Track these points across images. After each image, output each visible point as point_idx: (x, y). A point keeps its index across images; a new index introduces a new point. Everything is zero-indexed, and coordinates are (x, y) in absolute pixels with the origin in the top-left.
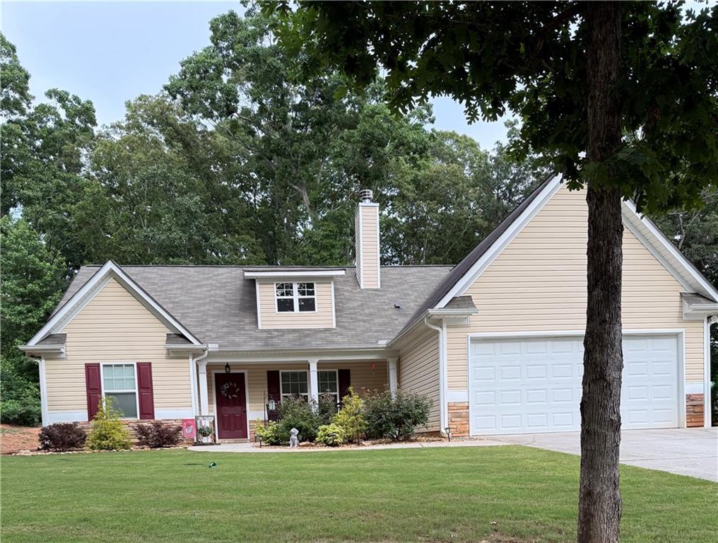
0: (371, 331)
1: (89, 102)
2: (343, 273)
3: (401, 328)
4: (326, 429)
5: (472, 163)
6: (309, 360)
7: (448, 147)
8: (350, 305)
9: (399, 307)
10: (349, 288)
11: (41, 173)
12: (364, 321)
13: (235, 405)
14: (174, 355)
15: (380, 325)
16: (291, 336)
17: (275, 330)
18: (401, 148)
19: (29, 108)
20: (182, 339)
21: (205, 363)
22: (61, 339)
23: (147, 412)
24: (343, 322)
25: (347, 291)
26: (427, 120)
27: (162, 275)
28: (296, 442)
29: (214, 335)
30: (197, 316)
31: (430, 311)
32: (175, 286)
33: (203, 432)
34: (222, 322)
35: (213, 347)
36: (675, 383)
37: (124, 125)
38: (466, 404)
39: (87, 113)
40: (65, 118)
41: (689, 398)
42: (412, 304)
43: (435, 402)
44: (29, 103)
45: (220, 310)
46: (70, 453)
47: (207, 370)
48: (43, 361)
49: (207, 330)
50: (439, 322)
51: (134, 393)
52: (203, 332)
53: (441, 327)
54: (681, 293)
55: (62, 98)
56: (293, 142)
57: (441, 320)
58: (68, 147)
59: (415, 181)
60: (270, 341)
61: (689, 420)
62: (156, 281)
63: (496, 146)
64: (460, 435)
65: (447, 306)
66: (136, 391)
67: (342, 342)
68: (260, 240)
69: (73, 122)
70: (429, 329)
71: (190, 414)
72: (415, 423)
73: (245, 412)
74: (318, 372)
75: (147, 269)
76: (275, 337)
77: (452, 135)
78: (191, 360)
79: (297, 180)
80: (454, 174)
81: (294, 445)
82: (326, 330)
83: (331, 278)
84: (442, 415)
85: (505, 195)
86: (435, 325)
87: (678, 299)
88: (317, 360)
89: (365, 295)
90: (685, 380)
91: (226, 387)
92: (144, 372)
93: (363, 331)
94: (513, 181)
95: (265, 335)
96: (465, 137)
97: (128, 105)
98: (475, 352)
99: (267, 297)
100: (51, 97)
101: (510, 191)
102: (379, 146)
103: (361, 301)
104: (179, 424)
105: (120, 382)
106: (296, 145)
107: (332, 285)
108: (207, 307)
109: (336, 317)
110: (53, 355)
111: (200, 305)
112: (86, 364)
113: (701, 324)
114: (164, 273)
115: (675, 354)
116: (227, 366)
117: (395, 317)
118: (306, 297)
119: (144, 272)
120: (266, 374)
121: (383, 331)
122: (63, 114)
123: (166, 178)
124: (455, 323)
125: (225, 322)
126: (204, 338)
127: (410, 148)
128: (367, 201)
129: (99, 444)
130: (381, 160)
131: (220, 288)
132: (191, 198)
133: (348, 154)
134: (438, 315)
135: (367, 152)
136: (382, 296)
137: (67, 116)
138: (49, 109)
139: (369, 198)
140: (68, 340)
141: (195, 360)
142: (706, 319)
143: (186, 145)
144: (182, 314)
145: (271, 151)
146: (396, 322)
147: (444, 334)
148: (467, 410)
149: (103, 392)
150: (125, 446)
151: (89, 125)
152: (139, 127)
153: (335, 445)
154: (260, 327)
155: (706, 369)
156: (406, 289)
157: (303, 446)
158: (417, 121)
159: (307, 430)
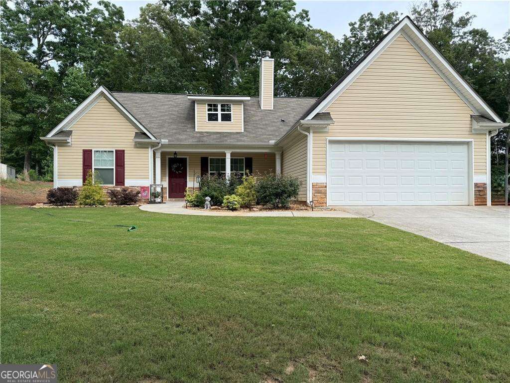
0: (265, 134)
1: (121, 8)
2: (249, 98)
3: (285, 133)
4: (229, 198)
5: (330, 46)
6: (226, 151)
7: (317, 38)
8: (254, 119)
9: (284, 121)
10: (254, 109)
11: (92, 44)
12: (262, 128)
13: (180, 177)
14: (139, 146)
15: (271, 131)
16: (215, 137)
17: (206, 132)
18: (291, 35)
19: (88, 10)
20: (145, 136)
21: (160, 151)
22: (69, 133)
23: (120, 181)
24: (249, 129)
25: (253, 111)
26: (305, 19)
27: (142, 98)
28: (209, 205)
29: (167, 134)
30: (159, 123)
31: (302, 121)
32: (149, 105)
33: (155, 195)
34: (173, 127)
35: (164, 141)
36: (466, 175)
37: (139, 20)
38: (325, 185)
39: (119, 13)
40: (108, 16)
41: (476, 185)
42: (292, 120)
43: (304, 183)
44: (88, 7)
45: (173, 119)
46: (65, 207)
47: (161, 155)
48: (57, 147)
49: (163, 131)
50: (308, 129)
51: (113, 169)
52: (161, 132)
53: (309, 133)
54: (471, 115)
55: (107, 5)
56: (230, 30)
57: (309, 127)
58: (108, 31)
59: (298, 55)
60: (202, 139)
61: (476, 201)
62: (138, 101)
63: (344, 37)
64: (320, 205)
65: (313, 118)
66: (114, 168)
67: (246, 141)
68: (211, 84)
69: (112, 19)
70: (301, 133)
71: (147, 183)
72: (289, 196)
73: (186, 182)
74: (231, 159)
75: (134, 94)
76: (205, 137)
77: (319, 31)
78: (150, 149)
79: (232, 51)
80: (320, 51)
81: (207, 208)
82: (237, 133)
83: (241, 101)
84: (308, 191)
85: (348, 64)
86: (305, 131)
87: (469, 119)
88: (231, 151)
89: (264, 113)
90: (473, 173)
91: (175, 166)
92: (120, 156)
93: (261, 135)
94: (352, 56)
95: (198, 135)
96: (326, 32)
97: (141, 9)
98: (331, 150)
99: (201, 112)
100: (100, 4)
101: (351, 62)
102: (278, 33)
103: (261, 116)
104: (139, 189)
105: (104, 162)
106: (232, 32)
107: (242, 106)
108: (166, 117)
109: (244, 125)
110: (63, 144)
111: (161, 116)
112: (83, 150)
113: (484, 136)
114: (143, 97)
115: (467, 155)
116: (175, 153)
117: (281, 127)
118: (226, 112)
119: (132, 96)
120: (200, 159)
121: (272, 135)
122: (107, 14)
123: (159, 48)
124: (319, 130)
125: (175, 127)
126: (161, 135)
127: (295, 34)
128: (267, 57)
129: (84, 202)
130: (279, 41)
131: (176, 107)
132: (172, 59)
133: (261, 37)
134: (307, 125)
135: (271, 37)
136: (273, 114)
137: (109, 15)
138: (99, 10)
139: (268, 56)
140: (73, 134)
141: (153, 149)
142: (488, 133)
143: (172, 31)
144: (150, 121)
145: (218, 35)
146: (282, 130)
147: (311, 137)
148: (325, 189)
149: (93, 167)
150: (102, 203)
151: (121, 20)
152: (147, 21)
153: (234, 209)
154: (196, 130)
155: (488, 166)
156: (288, 111)
157: (213, 209)
158: (300, 20)
159: (217, 198)
